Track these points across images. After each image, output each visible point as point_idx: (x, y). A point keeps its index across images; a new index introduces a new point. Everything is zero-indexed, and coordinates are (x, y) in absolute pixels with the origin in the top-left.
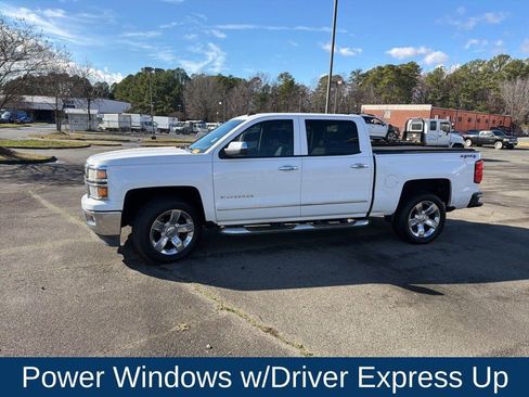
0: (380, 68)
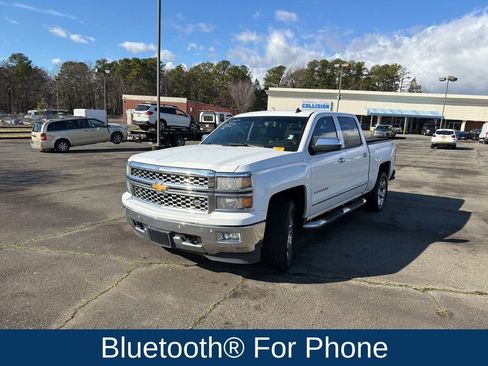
0: (127, 60)
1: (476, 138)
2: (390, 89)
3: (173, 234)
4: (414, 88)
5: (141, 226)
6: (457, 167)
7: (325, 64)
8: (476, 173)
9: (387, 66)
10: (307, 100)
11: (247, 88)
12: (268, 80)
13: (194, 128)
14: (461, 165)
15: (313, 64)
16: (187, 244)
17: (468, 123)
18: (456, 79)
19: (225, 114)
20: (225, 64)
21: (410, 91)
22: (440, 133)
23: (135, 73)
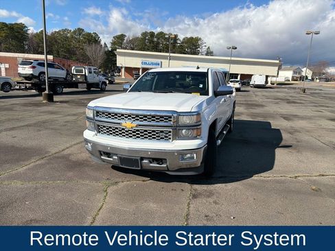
1: (248, 84)
2: (195, 53)
3: (142, 159)
4: (209, 53)
5: (108, 155)
6: (249, 102)
7: (152, 34)
8: (262, 106)
9: (192, 38)
10: (144, 59)
11: (98, 49)
12: (113, 43)
13: (69, 78)
14: (251, 101)
15: (145, 34)
16: (154, 165)
17: (242, 75)
18: (236, 48)
19: (92, 68)
20: (80, 31)
21: (207, 55)
22: (231, 82)
23: (4, 35)
